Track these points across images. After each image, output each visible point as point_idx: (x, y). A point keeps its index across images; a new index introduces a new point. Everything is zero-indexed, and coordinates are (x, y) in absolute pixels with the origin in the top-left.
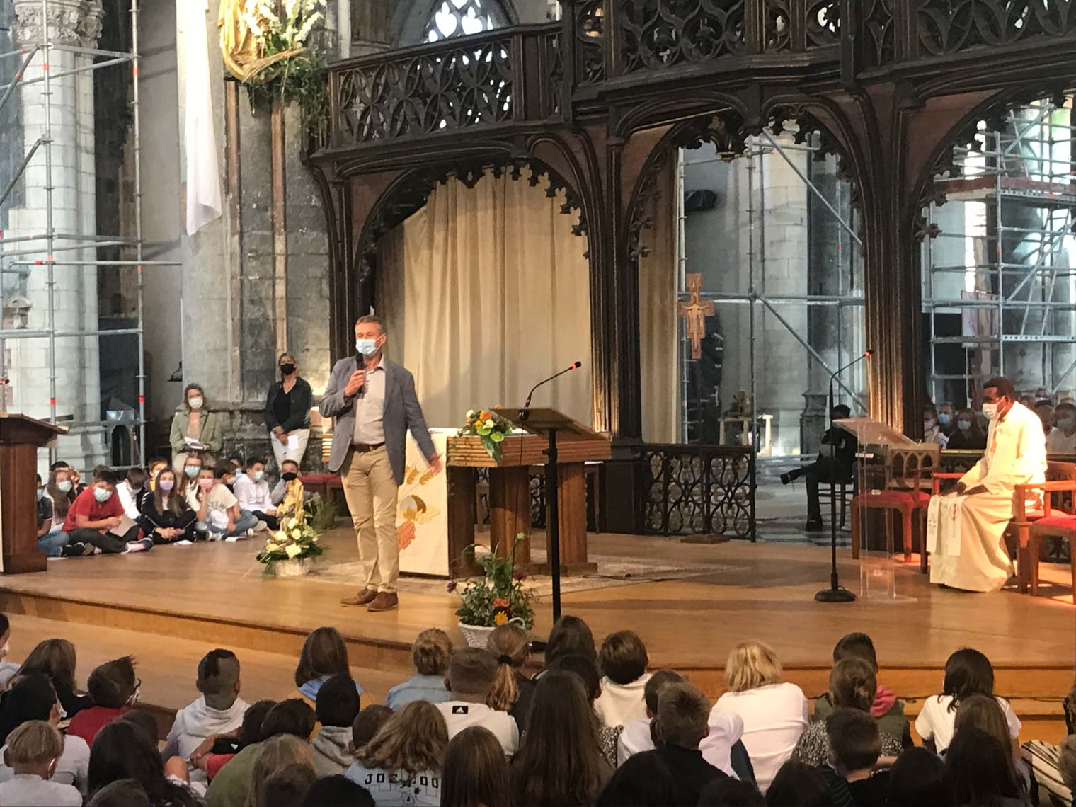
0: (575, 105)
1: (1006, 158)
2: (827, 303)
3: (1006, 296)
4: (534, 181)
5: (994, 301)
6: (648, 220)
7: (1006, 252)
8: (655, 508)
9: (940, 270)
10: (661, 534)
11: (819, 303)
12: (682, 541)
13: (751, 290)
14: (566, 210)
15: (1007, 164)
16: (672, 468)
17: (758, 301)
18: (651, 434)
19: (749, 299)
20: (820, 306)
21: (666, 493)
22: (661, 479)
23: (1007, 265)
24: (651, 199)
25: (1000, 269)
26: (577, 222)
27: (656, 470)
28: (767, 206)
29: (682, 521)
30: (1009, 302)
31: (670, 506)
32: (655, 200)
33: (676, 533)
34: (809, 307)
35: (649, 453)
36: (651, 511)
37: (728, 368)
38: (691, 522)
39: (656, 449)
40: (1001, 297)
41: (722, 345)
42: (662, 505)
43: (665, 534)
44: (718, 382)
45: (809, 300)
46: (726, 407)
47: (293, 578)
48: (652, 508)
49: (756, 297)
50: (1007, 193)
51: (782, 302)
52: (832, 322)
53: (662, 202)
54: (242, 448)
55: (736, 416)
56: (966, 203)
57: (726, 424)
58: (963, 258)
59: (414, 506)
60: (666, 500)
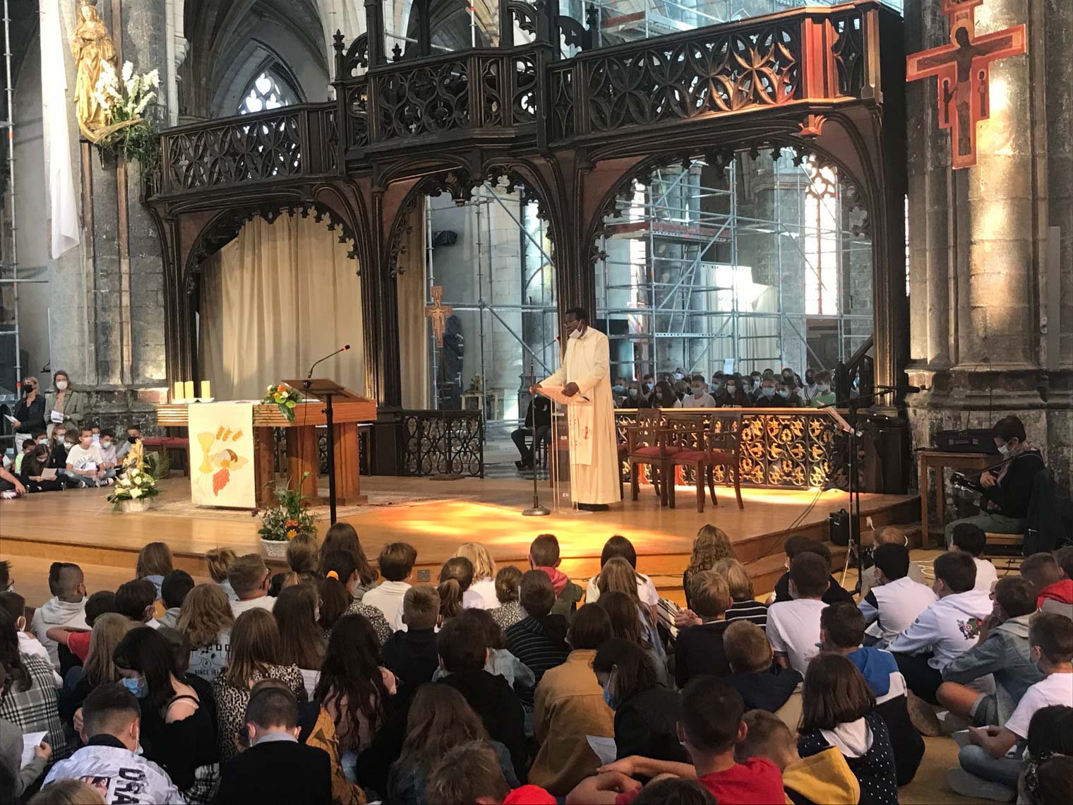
0: (347, 162)
1: (657, 209)
2: (534, 311)
3: (657, 306)
4: (318, 219)
5: (650, 309)
6: (403, 248)
7: (658, 276)
8: (412, 457)
9: (612, 287)
10: (416, 475)
11: (529, 311)
12: (431, 479)
13: (480, 300)
14: (343, 240)
15: (657, 213)
16: (424, 428)
17: (485, 309)
18: (408, 404)
19: (479, 307)
20: (531, 313)
21: (419, 445)
22: (416, 435)
23: (657, 284)
24: (405, 232)
25: (653, 287)
26: (351, 249)
27: (412, 430)
28: (494, 242)
29: (431, 466)
30: (659, 309)
31: (422, 454)
32: (408, 233)
33: (427, 474)
34: (523, 313)
35: (407, 417)
36: (408, 459)
37: (467, 359)
38: (438, 466)
39: (412, 414)
40: (654, 306)
41: (463, 342)
42: (417, 454)
43: (420, 476)
44: (460, 369)
45: (523, 308)
46: (467, 387)
47: (136, 514)
48: (409, 456)
49: (484, 306)
50: (657, 233)
51: (503, 309)
52: (539, 325)
53: (413, 236)
54: (98, 420)
55: (473, 393)
56: (632, 240)
57: (467, 400)
58: (630, 280)
59: (228, 457)
60: (419, 451)
